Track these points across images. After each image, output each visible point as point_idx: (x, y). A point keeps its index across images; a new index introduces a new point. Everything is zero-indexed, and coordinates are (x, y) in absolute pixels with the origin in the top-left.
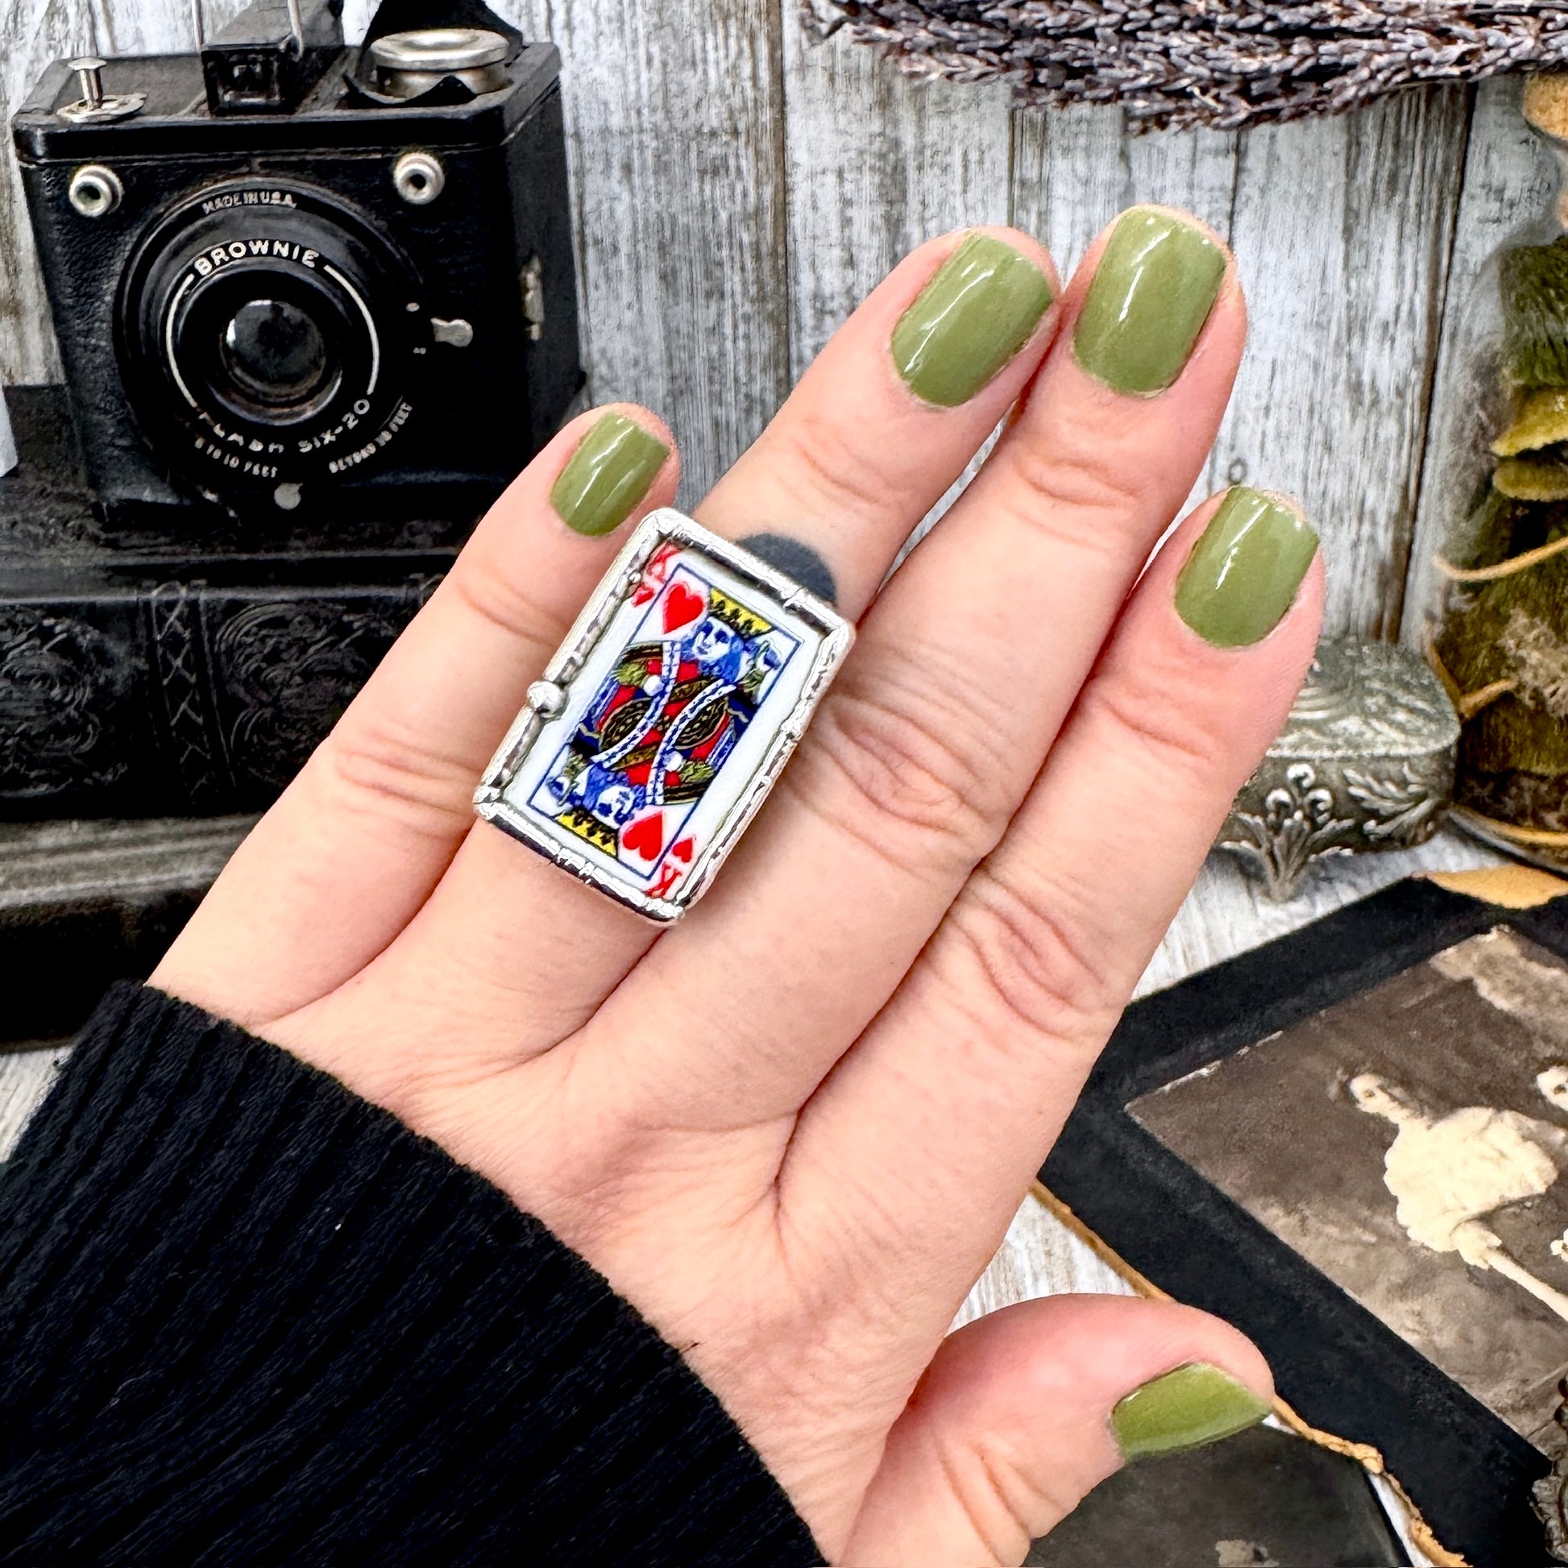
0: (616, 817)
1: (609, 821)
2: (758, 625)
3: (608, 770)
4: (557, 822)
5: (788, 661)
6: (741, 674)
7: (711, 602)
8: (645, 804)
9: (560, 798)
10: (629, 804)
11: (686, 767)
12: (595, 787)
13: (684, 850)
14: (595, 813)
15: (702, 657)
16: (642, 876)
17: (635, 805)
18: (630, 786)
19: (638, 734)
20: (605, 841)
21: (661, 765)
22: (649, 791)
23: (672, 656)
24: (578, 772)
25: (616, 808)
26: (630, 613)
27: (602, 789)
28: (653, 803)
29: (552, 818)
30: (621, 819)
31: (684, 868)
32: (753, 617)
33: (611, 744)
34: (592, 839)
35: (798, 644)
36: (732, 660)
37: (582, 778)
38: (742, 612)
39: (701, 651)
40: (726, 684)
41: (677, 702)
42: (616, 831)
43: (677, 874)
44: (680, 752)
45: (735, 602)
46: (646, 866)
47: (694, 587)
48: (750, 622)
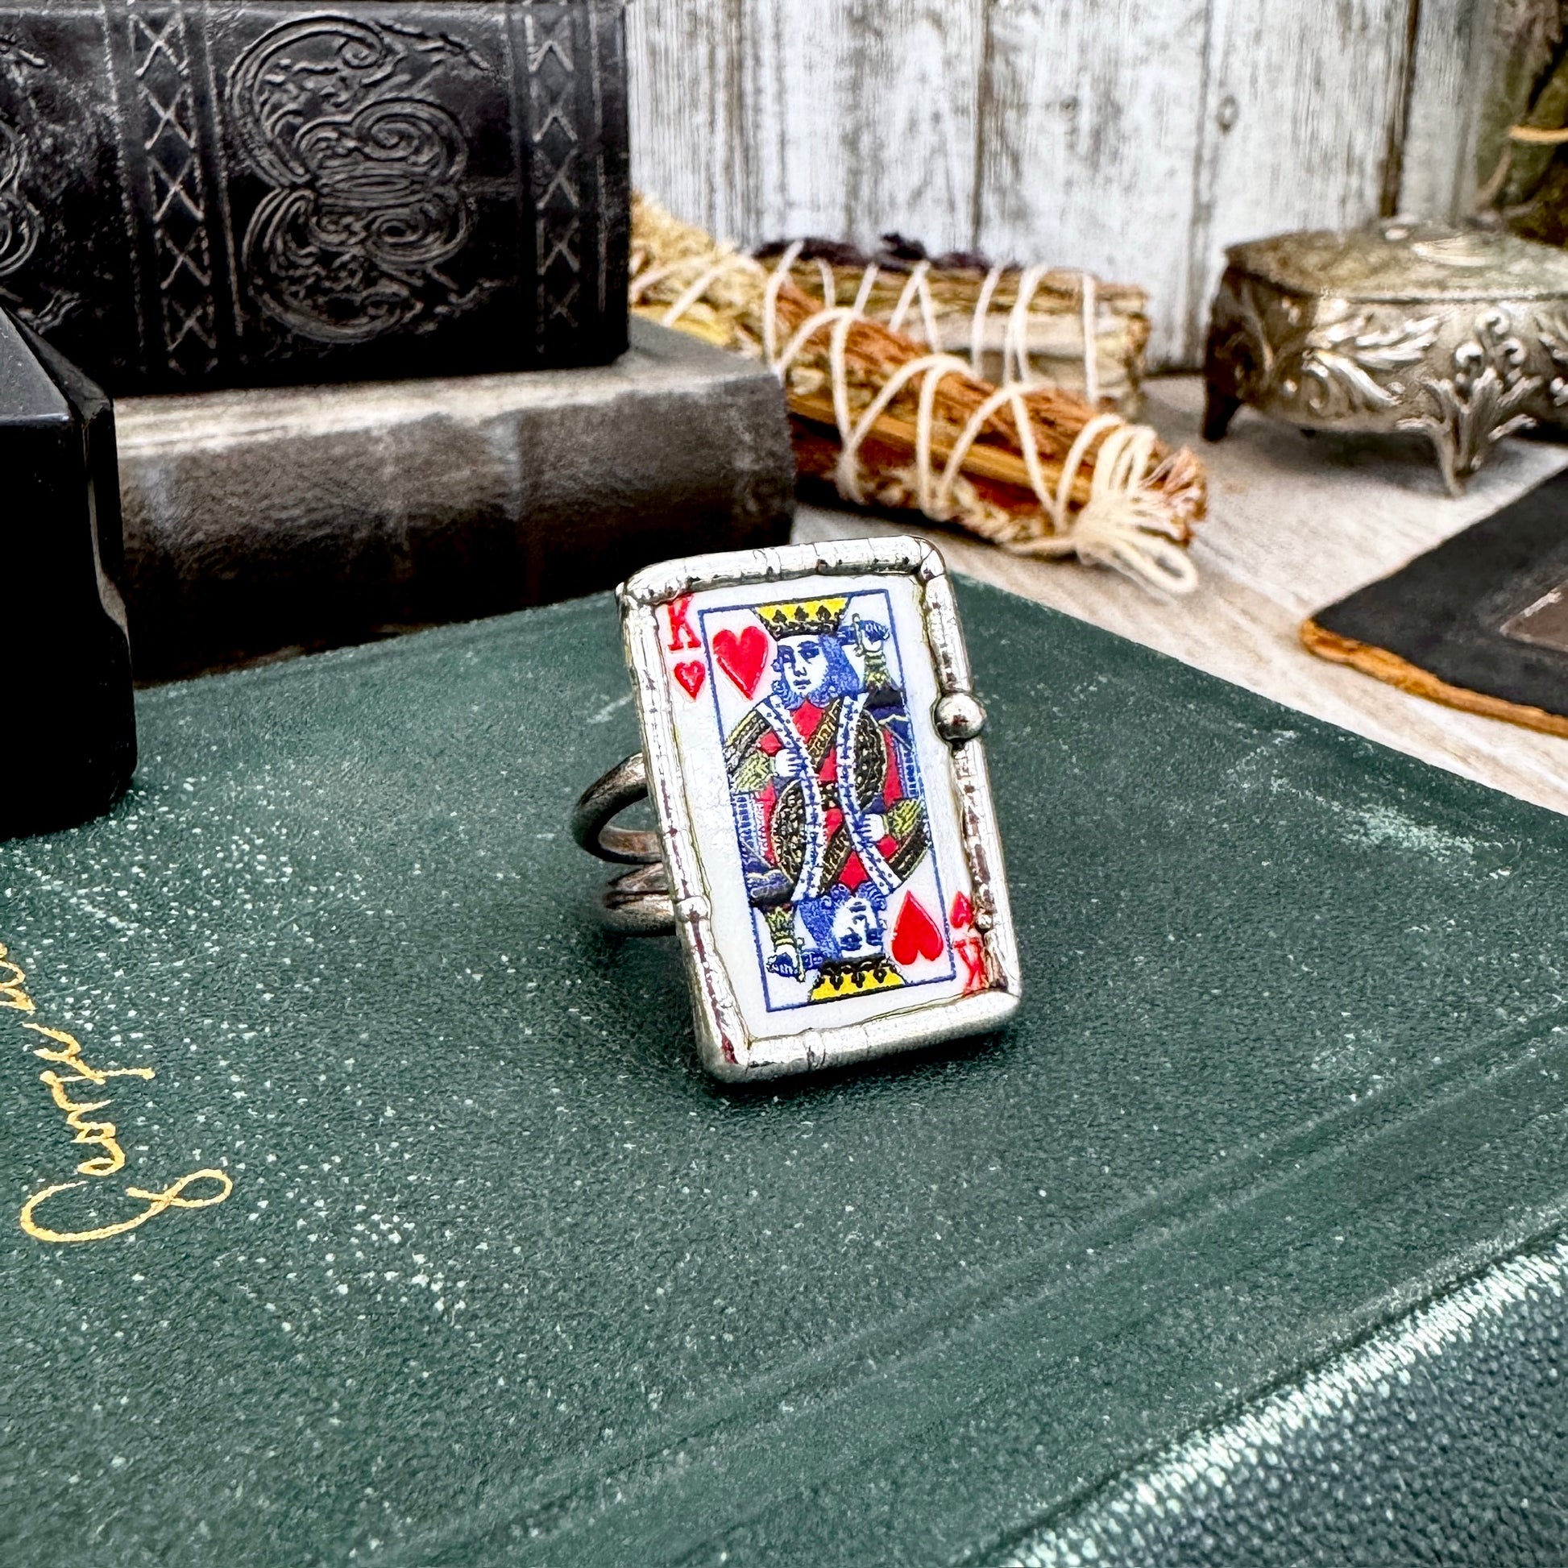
0: (790, 652)
1: (794, 642)
2: (827, 990)
3: (841, 697)
4: (843, 595)
5: (764, 979)
6: (799, 923)
7: (894, 971)
8: (776, 692)
9: (862, 625)
10: (791, 677)
11: (768, 772)
12: (839, 665)
13: (691, 679)
14: (814, 639)
15: (852, 902)
16: (709, 611)
17: (783, 683)
18: (806, 699)
19: (846, 761)
20: (779, 617)
21: (795, 750)
22: (781, 710)
23: (881, 875)
24: (868, 667)
26: (958, 882)
27: (830, 668)
28: (767, 702)
29: (851, 595)
30: (785, 654)
31: (673, 659)
32: (838, 994)
33: (862, 728)
34: (794, 607)
35: (769, 1010)
36: (820, 927)
37: (858, 664)
38: (853, 989)
39: (858, 908)
40: (807, 898)
41: (837, 830)
42: (777, 637)
43: (676, 646)
44: (789, 780)
45: (869, 992)
46: (715, 625)
47: (921, 968)
48: (837, 985)
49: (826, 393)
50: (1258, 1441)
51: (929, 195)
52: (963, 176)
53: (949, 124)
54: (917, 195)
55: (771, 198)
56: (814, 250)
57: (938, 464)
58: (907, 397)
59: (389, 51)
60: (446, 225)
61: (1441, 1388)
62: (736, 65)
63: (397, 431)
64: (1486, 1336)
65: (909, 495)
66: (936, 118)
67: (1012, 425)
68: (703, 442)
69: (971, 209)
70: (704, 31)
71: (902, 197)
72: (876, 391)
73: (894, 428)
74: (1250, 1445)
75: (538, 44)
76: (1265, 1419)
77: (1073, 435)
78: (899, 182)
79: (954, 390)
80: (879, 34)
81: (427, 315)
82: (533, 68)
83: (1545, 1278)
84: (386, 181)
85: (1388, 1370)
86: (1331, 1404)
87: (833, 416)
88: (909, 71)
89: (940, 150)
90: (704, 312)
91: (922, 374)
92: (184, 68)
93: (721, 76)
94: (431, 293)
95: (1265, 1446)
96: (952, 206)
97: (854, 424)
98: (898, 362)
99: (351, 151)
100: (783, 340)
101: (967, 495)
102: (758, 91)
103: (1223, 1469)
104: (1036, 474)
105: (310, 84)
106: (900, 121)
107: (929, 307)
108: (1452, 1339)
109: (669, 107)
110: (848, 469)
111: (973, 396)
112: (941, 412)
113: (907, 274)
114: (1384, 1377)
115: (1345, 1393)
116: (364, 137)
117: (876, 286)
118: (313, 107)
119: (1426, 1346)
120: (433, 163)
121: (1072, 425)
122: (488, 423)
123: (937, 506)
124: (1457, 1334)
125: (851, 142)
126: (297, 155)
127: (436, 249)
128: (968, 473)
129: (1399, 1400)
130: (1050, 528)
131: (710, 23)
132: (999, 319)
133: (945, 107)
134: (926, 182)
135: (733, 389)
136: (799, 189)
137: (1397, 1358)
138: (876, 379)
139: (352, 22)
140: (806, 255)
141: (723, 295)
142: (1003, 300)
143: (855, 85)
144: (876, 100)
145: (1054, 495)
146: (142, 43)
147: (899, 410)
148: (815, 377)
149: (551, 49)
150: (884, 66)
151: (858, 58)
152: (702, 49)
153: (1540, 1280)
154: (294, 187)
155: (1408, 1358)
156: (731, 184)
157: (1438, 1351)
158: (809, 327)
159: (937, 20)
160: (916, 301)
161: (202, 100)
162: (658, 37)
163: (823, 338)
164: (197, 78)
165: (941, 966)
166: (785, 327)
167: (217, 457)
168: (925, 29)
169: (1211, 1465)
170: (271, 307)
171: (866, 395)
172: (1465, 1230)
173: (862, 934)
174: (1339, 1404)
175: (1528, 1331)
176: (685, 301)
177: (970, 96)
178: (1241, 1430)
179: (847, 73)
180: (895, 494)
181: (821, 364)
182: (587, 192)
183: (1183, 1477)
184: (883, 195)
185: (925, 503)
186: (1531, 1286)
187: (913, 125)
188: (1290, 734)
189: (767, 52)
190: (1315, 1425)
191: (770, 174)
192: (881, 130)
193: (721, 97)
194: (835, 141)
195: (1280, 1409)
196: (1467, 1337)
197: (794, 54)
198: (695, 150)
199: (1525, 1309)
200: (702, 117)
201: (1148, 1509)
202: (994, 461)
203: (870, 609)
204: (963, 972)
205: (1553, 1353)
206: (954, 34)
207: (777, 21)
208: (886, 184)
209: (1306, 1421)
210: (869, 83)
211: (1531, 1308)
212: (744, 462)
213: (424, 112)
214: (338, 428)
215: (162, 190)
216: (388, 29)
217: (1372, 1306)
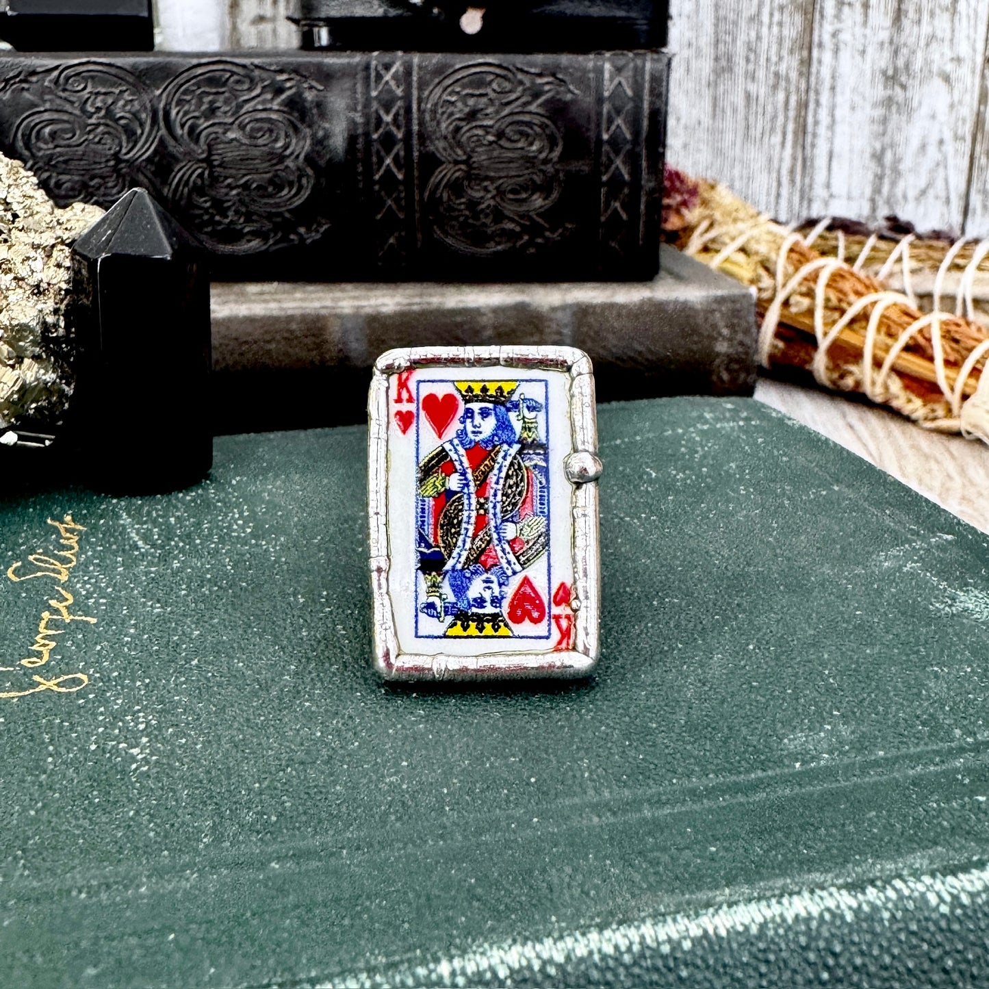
0: (473, 412)
1: (476, 406)
2: (458, 630)
3: (502, 444)
4: (516, 381)
5: (416, 616)
6: (446, 584)
7: (506, 625)
8: (458, 436)
9: (525, 400)
10: (470, 428)
11: (443, 485)
12: (503, 425)
13: (404, 420)
14: (491, 406)
15: (485, 576)
16: (424, 381)
17: (464, 431)
18: (477, 443)
19: (497, 486)
20: (470, 389)
21: (464, 474)
22: (460, 448)
23: (509, 563)
24: (524, 428)
25: (478, 419)
26: (562, 575)
27: (498, 428)
28: (451, 442)
30: (469, 413)
31: (395, 408)
32: (465, 634)
33: (512, 466)
34: (480, 385)
35: (417, 636)
36: (460, 590)
37: (517, 426)
38: (477, 633)
39: (487, 581)
40: (454, 569)
42: (467, 402)
43: (398, 400)
44: (456, 493)
45: (486, 637)
46: (425, 390)
47: (526, 628)
48: (465, 628)
49: (810, 312)
50: (545, 956)
51: (931, 193)
52: (958, 182)
53: (949, 147)
54: (923, 192)
55: (819, 191)
56: (839, 225)
57: (878, 364)
58: (863, 317)
59: (521, 83)
60: (545, 189)
61: (716, 960)
62: (803, 106)
63: (496, 310)
64: (771, 933)
65: (858, 384)
66: (941, 142)
67: (929, 340)
68: (695, 331)
69: (962, 203)
70: (783, 83)
71: (912, 194)
72: (843, 312)
73: (851, 338)
74: (538, 957)
75: (611, 79)
76: (560, 945)
77: (970, 350)
78: (910, 184)
79: (894, 314)
80: (904, 87)
81: (531, 243)
82: (606, 94)
83: (843, 906)
84: (511, 161)
85: (675, 936)
86: (616, 947)
87: (813, 328)
88: (924, 111)
89: (942, 163)
90: (741, 257)
91: (874, 303)
92: (399, 92)
93: (792, 114)
94: (534, 229)
95: (550, 961)
96: (948, 201)
97: (825, 334)
98: (859, 294)
99: (491, 143)
100: (788, 277)
101: (896, 385)
102: (816, 123)
103: (510, 968)
104: (940, 374)
105: (471, 102)
106: (915, 143)
107: (908, 264)
108: (741, 929)
109: (756, 132)
110: (820, 364)
111: (906, 319)
112: (884, 330)
113: (897, 242)
114: (670, 940)
115: (631, 944)
116: (500, 135)
117: (874, 249)
118: (472, 115)
119: (716, 928)
120: (540, 151)
121: (971, 343)
122: (554, 309)
123: (876, 393)
124: (747, 928)
125: (878, 157)
126: (459, 144)
127: (538, 201)
128: (895, 370)
129: (675, 959)
130: (949, 411)
131: (788, 80)
132: (955, 274)
133: (948, 135)
134: (929, 185)
135: (720, 300)
136: (839, 186)
137: (687, 930)
138: (844, 305)
139: (499, 66)
140: (830, 228)
141: (753, 246)
142: (960, 262)
143: (884, 121)
144: (899, 129)
145: (952, 389)
146: (379, 77)
147: (856, 326)
148: (806, 302)
149: (620, 83)
150: (906, 109)
151: (889, 102)
152: (781, 96)
153: (838, 907)
154: (456, 162)
155: (696, 932)
156: (793, 181)
157: (723, 933)
158: (806, 270)
159: (947, 79)
160: (900, 260)
161: (408, 110)
162: (752, 88)
163: (814, 277)
164: (407, 97)
165: (541, 629)
166: (791, 269)
167: (389, 317)
168: (938, 83)
169: (502, 962)
170: (438, 233)
171: (836, 315)
172: (808, 864)
173: (488, 599)
174: (623, 948)
175: (811, 938)
176: (729, 250)
177: (967, 129)
178: (538, 947)
179: (879, 112)
180: (849, 382)
181: (810, 294)
182: (635, 171)
183: (478, 965)
184: (899, 191)
185: (868, 389)
186: (828, 910)
187: (923, 147)
188: (950, 537)
189: (825, 98)
190: (596, 957)
191: (820, 177)
192: (900, 150)
193: (791, 127)
194: (867, 155)
195: (576, 940)
196: (754, 930)
197: (843, 99)
198: (770, 160)
199: (814, 924)
200: (777, 139)
201: (441, 978)
202: (915, 364)
203: (534, 392)
204: (556, 635)
205: (831, 962)
206: (958, 87)
207: (833, 77)
208: (901, 185)
209: (591, 953)
210: (895, 117)
211: (820, 926)
212: (722, 347)
213: (537, 120)
214: (461, 305)
215: (381, 161)
216: (521, 70)
217: (702, 896)
